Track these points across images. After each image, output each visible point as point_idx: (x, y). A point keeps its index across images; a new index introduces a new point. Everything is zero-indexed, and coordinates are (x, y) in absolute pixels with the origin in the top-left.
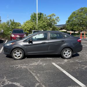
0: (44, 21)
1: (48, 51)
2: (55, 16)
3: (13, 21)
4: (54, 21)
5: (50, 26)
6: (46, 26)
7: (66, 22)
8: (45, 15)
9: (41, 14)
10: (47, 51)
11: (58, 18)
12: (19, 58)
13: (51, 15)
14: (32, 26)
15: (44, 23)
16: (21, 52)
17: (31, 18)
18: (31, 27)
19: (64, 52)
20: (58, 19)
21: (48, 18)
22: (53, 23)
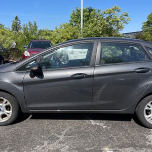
0: (96, 24)
1: (94, 103)
2: (119, 11)
3: (35, 24)
4: (118, 21)
5: (107, 33)
6: (101, 32)
7: (142, 26)
8: (99, 11)
9: (91, 10)
10: (89, 103)
11: (126, 15)
12: (5, 119)
13: (111, 9)
14: (71, 33)
15: (95, 28)
16: (9, 103)
17: (70, 19)
18: (69, 37)
19: (146, 108)
20: (127, 18)
21: (105, 16)
22: (115, 27)
